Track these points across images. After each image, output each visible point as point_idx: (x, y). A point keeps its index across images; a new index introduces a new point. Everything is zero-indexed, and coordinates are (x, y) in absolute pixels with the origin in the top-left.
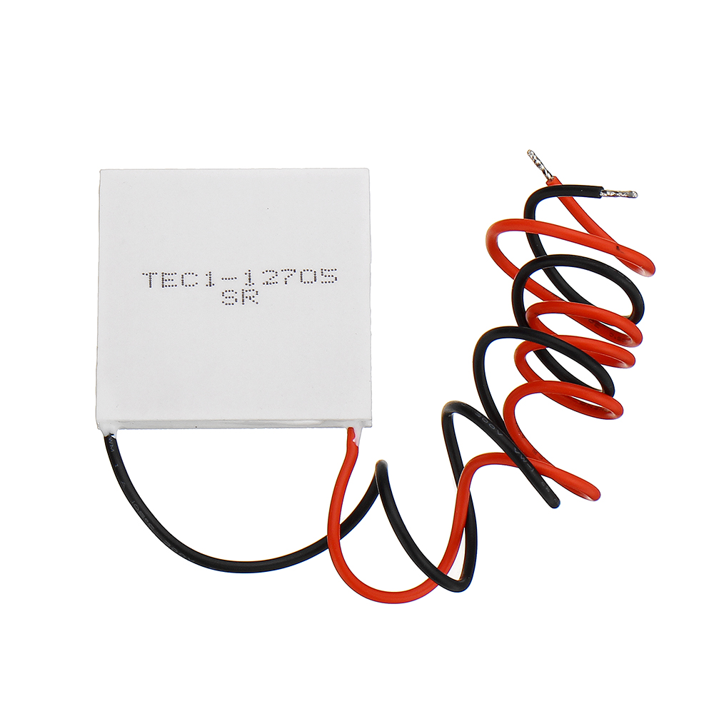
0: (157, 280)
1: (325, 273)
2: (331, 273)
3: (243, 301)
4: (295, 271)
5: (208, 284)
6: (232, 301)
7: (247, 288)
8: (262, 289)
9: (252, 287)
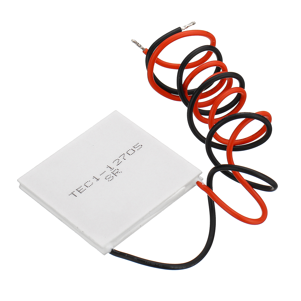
1: (135, 147)
2: (138, 145)
3: (116, 175)
4: (124, 154)
5: (97, 180)
6: (112, 178)
7: (112, 171)
8: (118, 167)
9: (114, 169)
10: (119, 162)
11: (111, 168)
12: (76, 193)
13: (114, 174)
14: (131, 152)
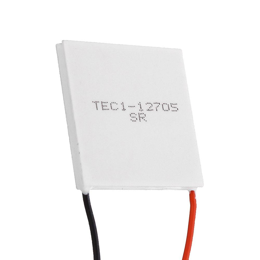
1: (172, 106)
2: (175, 106)
3: (140, 120)
4: (159, 104)
5: (123, 109)
7: (140, 112)
8: (147, 113)
9: (142, 112)
10: (151, 109)
11: (141, 107)
12: (99, 105)
13: (139, 117)
14: (166, 107)
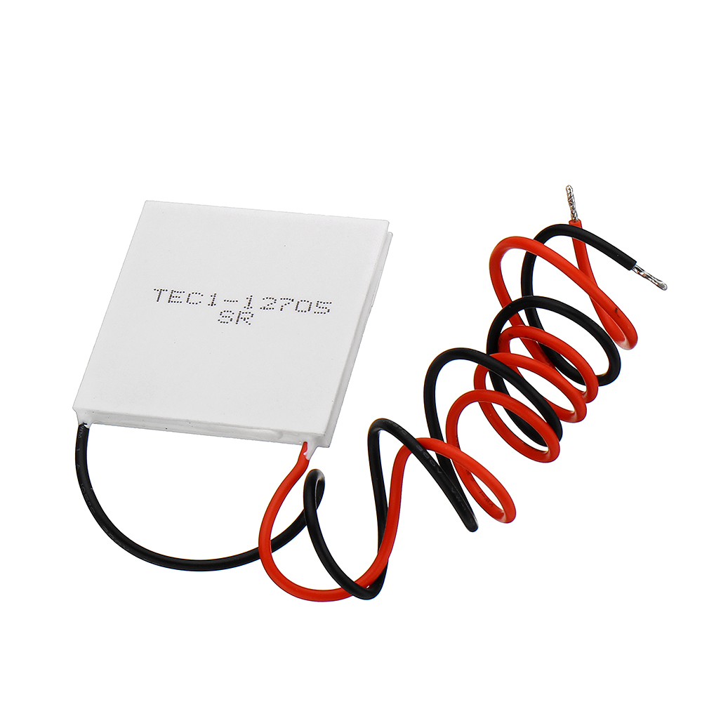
0: (165, 296)
1: (320, 305)
2: (325, 306)
3: (237, 321)
4: (293, 300)
5: (211, 304)
6: (228, 320)
7: (244, 310)
8: (258, 312)
9: (249, 310)
10: (271, 306)
11: (249, 303)
13: (238, 318)
14: (304, 306)
